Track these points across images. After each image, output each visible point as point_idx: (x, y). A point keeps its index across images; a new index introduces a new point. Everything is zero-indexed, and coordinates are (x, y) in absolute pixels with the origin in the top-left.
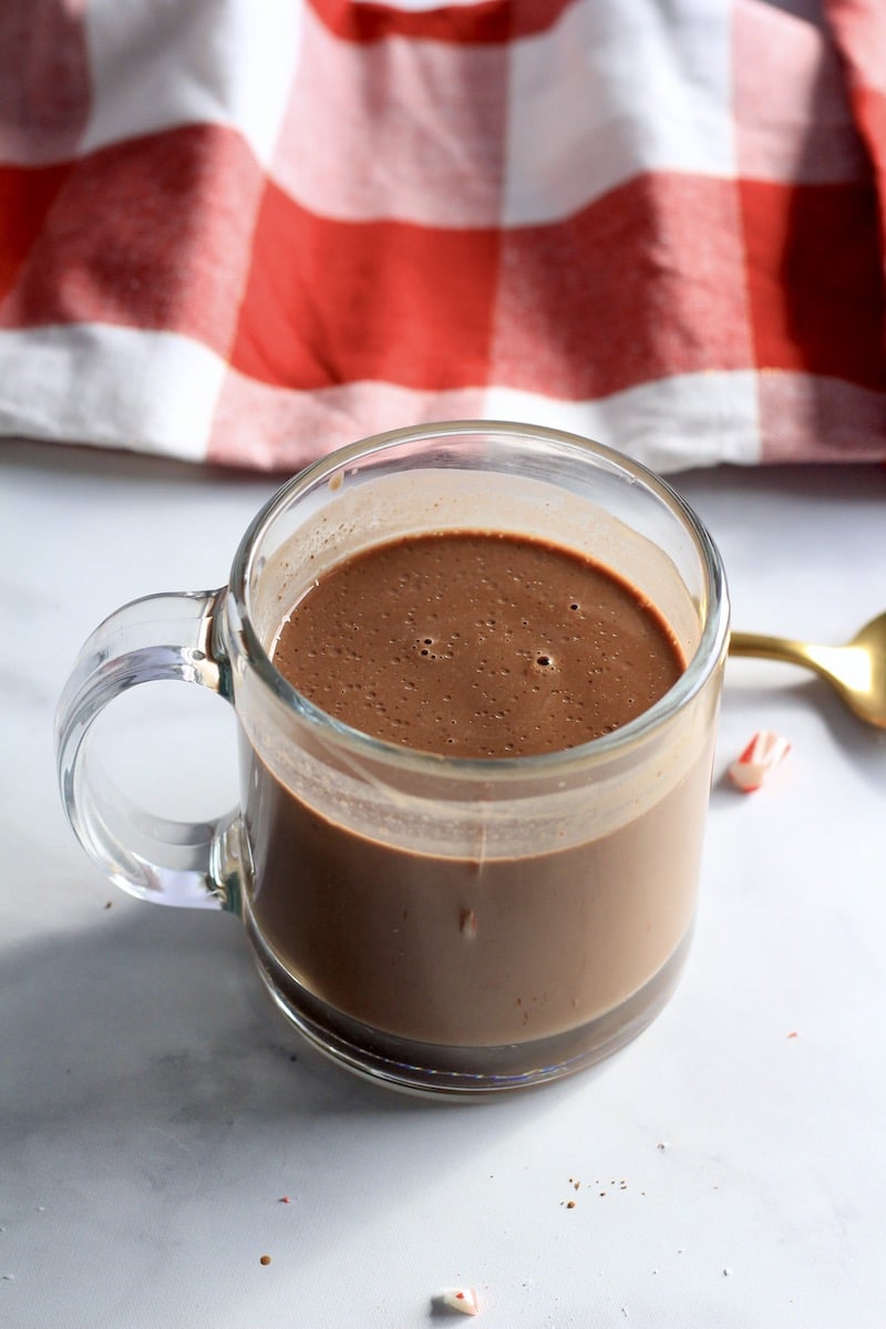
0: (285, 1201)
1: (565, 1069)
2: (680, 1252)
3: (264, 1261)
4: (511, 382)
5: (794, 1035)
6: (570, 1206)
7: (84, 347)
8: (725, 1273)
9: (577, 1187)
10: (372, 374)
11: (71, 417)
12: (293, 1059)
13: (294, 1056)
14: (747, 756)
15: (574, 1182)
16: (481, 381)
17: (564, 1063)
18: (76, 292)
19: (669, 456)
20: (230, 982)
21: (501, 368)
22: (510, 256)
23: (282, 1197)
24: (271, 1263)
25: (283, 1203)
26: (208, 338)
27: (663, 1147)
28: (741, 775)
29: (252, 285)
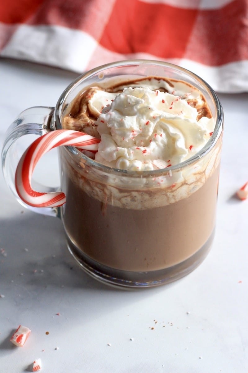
0: (58, 314)
1: (160, 283)
2: (186, 349)
3: (47, 333)
4: (191, 58)
5: (240, 282)
6: (152, 329)
7: (51, 33)
8: (200, 358)
9: (156, 323)
10: (145, 51)
11: (43, 55)
12: (71, 268)
13: (72, 268)
14: (243, 188)
15: (155, 321)
16: (180, 56)
17: (161, 281)
18: (53, 16)
19: (237, 87)
20: (57, 241)
21: (188, 53)
22: (200, 18)
23: (57, 313)
24: (49, 335)
25: (57, 316)
26: (93, 34)
27: (188, 313)
28: (241, 194)
29: (111, 19)
